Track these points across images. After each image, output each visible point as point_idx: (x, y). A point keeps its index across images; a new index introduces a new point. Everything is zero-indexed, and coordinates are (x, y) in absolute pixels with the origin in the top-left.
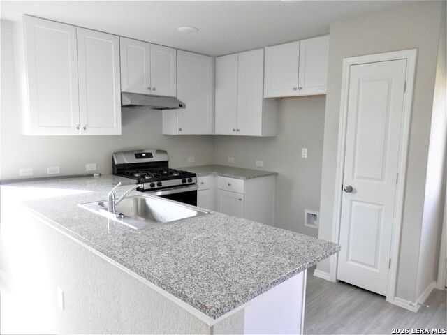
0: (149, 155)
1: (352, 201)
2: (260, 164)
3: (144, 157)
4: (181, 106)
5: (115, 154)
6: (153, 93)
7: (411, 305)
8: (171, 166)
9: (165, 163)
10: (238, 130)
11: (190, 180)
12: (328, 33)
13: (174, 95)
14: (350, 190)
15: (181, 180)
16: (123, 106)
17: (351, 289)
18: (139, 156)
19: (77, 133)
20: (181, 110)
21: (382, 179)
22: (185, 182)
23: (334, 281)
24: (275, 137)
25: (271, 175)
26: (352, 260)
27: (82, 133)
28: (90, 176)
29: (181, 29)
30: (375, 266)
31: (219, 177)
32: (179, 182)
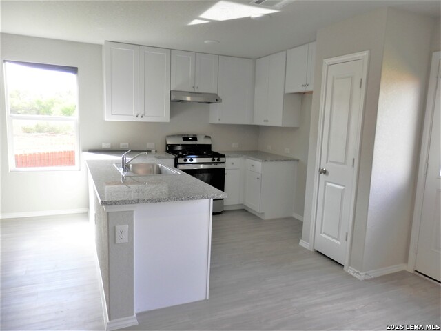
0: (195, 139)
1: (325, 182)
2: (287, 152)
3: (190, 140)
4: (217, 100)
5: (168, 136)
6: (197, 91)
7: (358, 273)
8: (213, 149)
9: (209, 146)
10: (266, 121)
11: (219, 160)
12: (315, 41)
13: (216, 92)
14: (325, 172)
15: (211, 159)
16: (171, 101)
17: (322, 257)
18: (185, 139)
19: (136, 120)
20: (218, 104)
21: (345, 163)
22: (214, 160)
23: (312, 250)
24: (298, 128)
25: (291, 160)
26: (324, 233)
27: (141, 120)
28: (149, 151)
29: (206, 42)
30: (338, 239)
31: (247, 160)
32: (209, 160)
